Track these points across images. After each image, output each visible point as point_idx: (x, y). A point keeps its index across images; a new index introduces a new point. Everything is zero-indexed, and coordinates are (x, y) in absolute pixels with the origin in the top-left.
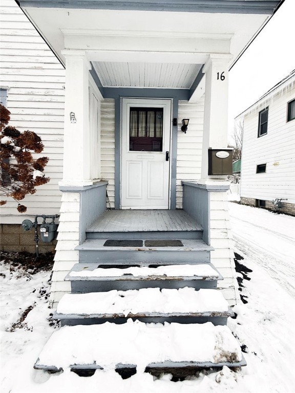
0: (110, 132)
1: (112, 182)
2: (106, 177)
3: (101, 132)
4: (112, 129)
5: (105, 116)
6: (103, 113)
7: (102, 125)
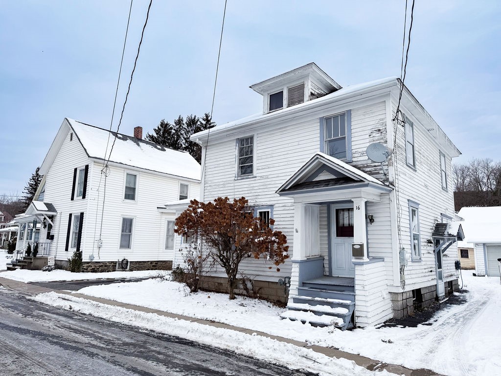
0: (325, 225)
1: (326, 258)
2: (323, 255)
3: (320, 225)
4: (326, 223)
5: (322, 215)
6: (320, 213)
7: (320, 221)
